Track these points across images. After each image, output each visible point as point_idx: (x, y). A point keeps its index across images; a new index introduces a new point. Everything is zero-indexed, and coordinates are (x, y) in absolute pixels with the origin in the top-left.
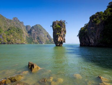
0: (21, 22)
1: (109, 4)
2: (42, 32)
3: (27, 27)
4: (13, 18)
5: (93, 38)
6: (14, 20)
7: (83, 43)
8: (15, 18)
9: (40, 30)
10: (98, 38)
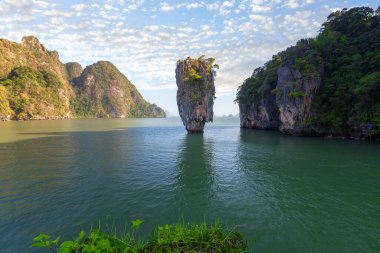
0: (50, 53)
1: (329, 18)
2: (117, 84)
3: (69, 67)
4: (25, 38)
5: (292, 110)
6: (27, 43)
7: (250, 121)
8: (31, 38)
9: (112, 79)
10: (305, 113)
